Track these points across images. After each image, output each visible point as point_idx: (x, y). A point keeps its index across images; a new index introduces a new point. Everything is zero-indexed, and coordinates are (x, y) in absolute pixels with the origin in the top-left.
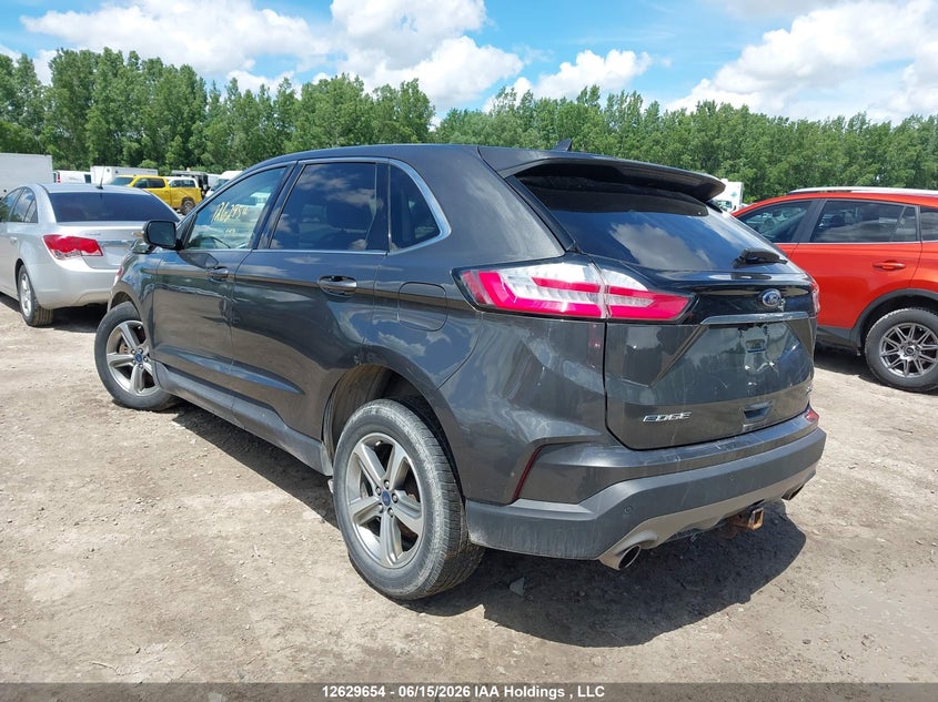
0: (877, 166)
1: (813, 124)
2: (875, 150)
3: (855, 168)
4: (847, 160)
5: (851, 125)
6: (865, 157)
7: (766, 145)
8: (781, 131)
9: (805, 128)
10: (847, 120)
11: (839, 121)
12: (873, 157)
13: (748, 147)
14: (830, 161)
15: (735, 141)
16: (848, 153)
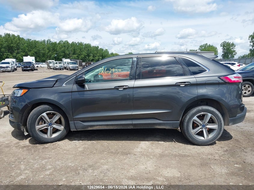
0: (56, 52)
1: (38, 41)
2: (54, 49)
3: (50, 53)
4: (48, 51)
5: (47, 42)
6: (52, 50)
7: (26, 46)
8: (30, 43)
9: (36, 42)
10: (46, 41)
11: (44, 41)
12: (54, 50)
13: (21, 47)
14: (44, 51)
15: (17, 45)
16: (48, 49)
